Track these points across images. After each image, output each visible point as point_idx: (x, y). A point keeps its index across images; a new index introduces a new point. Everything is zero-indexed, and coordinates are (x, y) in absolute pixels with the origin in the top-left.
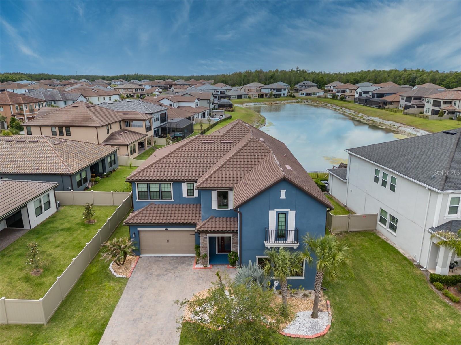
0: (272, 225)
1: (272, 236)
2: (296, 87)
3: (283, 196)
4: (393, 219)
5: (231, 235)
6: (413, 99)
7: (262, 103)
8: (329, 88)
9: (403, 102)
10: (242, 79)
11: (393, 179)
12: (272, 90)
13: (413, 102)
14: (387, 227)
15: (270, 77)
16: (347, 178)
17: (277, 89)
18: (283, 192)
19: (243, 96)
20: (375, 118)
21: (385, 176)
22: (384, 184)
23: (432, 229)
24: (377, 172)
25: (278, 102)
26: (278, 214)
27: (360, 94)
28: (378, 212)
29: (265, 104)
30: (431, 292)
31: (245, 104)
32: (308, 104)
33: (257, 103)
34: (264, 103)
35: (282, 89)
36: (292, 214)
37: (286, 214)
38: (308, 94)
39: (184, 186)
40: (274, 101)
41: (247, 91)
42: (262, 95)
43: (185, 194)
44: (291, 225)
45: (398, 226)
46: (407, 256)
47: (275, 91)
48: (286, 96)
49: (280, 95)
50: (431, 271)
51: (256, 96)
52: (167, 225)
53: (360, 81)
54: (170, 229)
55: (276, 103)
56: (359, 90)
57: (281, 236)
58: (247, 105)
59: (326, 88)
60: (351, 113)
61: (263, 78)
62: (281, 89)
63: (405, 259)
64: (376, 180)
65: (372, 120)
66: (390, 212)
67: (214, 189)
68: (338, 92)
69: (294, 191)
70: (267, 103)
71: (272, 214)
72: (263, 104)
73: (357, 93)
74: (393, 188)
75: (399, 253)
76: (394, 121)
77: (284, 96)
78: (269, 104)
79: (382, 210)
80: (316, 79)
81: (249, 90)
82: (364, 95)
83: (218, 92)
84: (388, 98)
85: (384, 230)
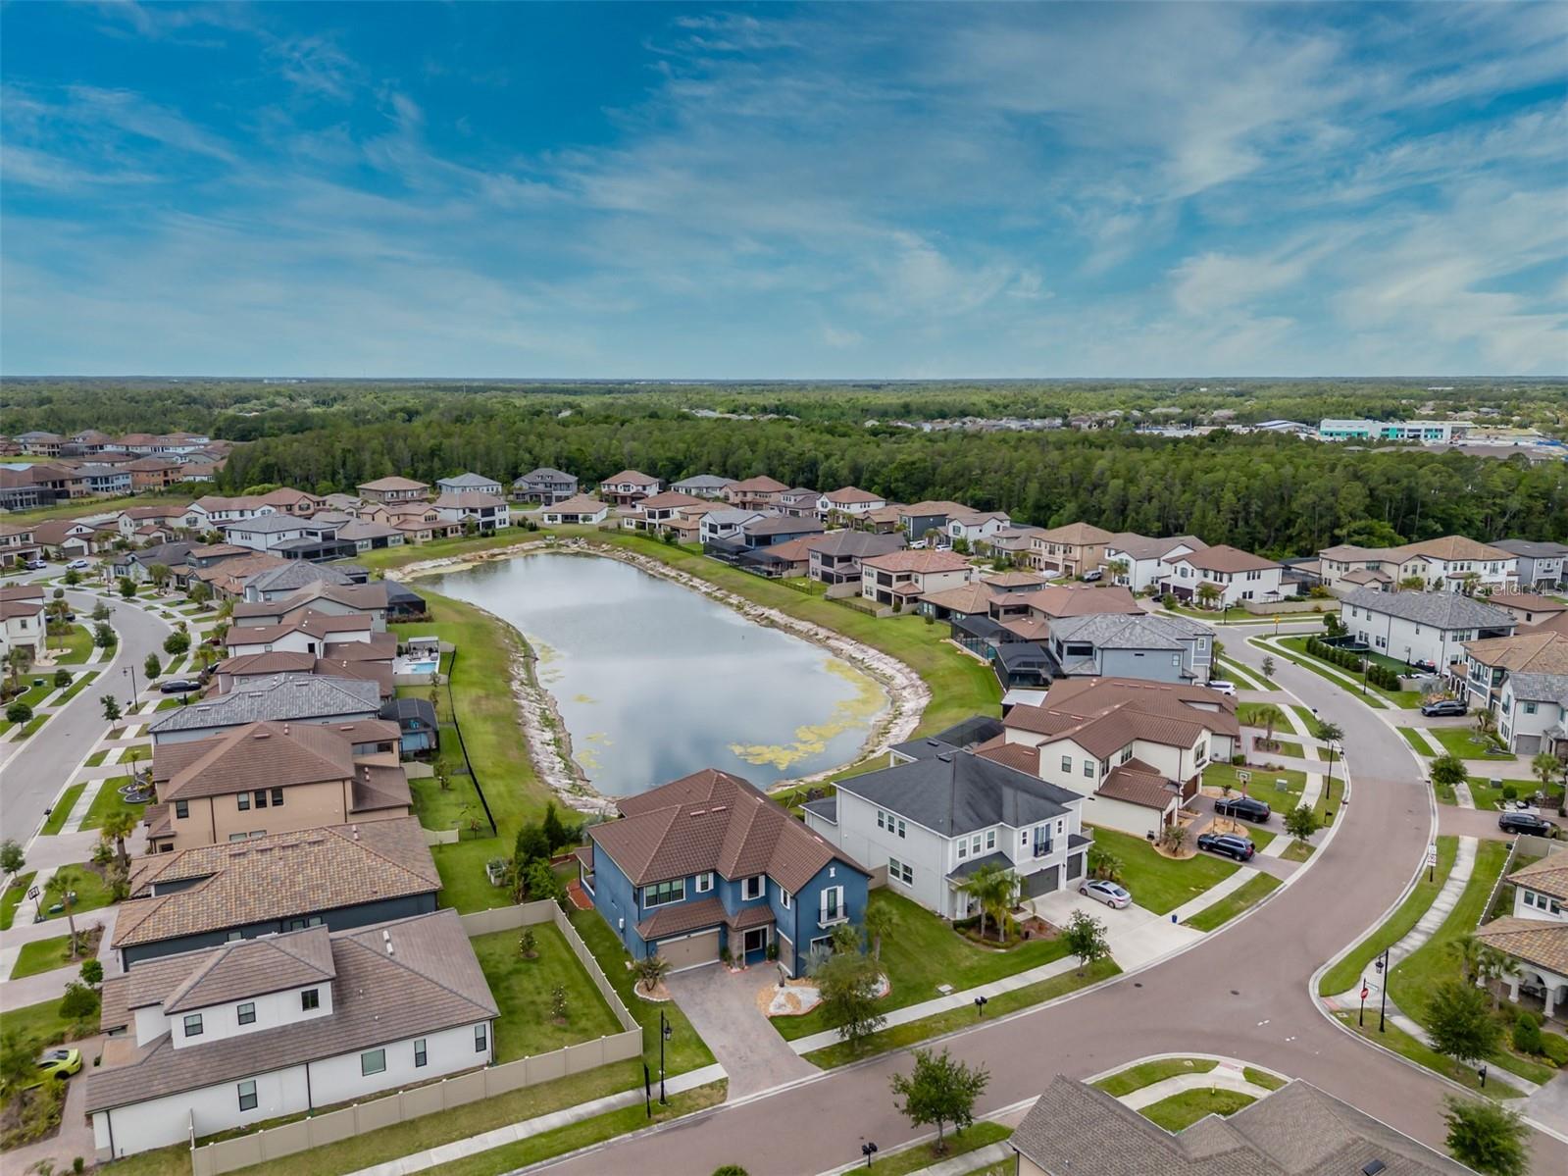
0: (824, 906)
1: (824, 916)
2: (520, 489)
3: (832, 875)
4: (906, 868)
5: (767, 926)
6: (836, 560)
7: (455, 559)
8: (613, 488)
9: (816, 564)
10: (338, 461)
11: (902, 824)
12: (467, 511)
13: (838, 568)
14: (900, 879)
15: (428, 452)
16: (838, 819)
17: (482, 510)
18: (832, 870)
19: (390, 539)
20: (773, 612)
21: (891, 819)
22: (891, 829)
23: (948, 875)
24: (880, 814)
25: (496, 551)
26: (829, 892)
27: (713, 529)
28: (888, 862)
29: (465, 561)
30: (957, 938)
31: (408, 568)
32: (577, 554)
33: (439, 562)
34: (461, 556)
35: (496, 509)
36: (840, 890)
37: (835, 891)
38: (570, 518)
39: (698, 880)
40: (485, 549)
41: (394, 521)
42: (445, 530)
43: (698, 889)
44: (840, 902)
45: (913, 877)
46: (927, 908)
47: (478, 516)
48: (507, 525)
49: (493, 522)
50: (952, 919)
51: (427, 536)
52: (688, 932)
53: (685, 465)
54: (692, 935)
55: (494, 555)
56: (708, 519)
57: (832, 913)
58: (413, 571)
59: (604, 490)
60: (709, 591)
61: (407, 455)
62: (493, 509)
63: (927, 911)
64: (881, 823)
65: (767, 618)
66: (902, 861)
67: (744, 877)
68: (652, 515)
69: (841, 867)
70: (467, 556)
71: (824, 893)
72: (459, 563)
73: (704, 525)
74: (902, 834)
75: (919, 907)
76: (813, 622)
77: (503, 526)
78: (475, 560)
79: (892, 860)
80: (565, 454)
81: (402, 518)
82: (721, 533)
83: (316, 534)
84: (782, 550)
85: (898, 884)
